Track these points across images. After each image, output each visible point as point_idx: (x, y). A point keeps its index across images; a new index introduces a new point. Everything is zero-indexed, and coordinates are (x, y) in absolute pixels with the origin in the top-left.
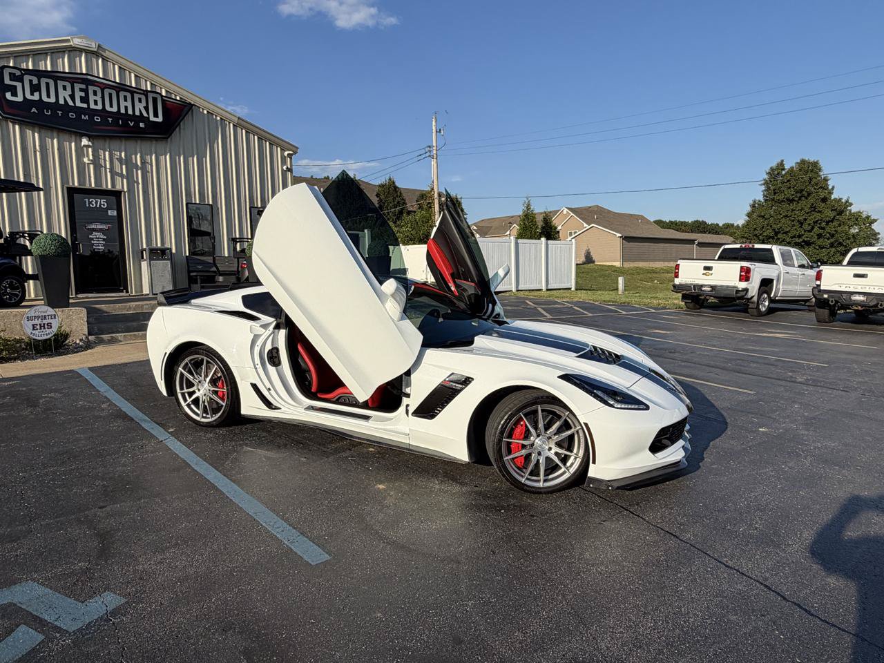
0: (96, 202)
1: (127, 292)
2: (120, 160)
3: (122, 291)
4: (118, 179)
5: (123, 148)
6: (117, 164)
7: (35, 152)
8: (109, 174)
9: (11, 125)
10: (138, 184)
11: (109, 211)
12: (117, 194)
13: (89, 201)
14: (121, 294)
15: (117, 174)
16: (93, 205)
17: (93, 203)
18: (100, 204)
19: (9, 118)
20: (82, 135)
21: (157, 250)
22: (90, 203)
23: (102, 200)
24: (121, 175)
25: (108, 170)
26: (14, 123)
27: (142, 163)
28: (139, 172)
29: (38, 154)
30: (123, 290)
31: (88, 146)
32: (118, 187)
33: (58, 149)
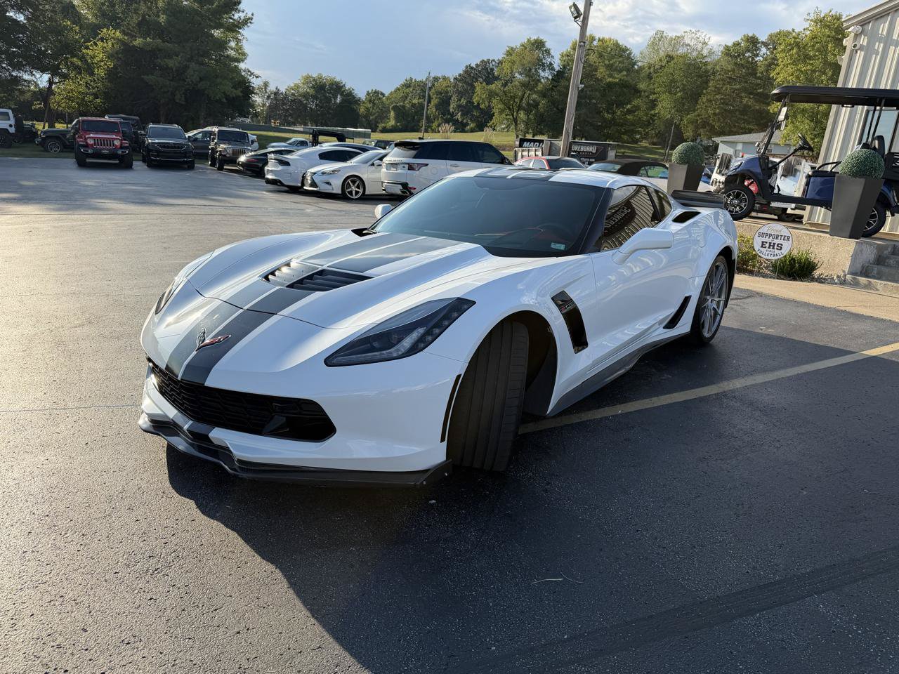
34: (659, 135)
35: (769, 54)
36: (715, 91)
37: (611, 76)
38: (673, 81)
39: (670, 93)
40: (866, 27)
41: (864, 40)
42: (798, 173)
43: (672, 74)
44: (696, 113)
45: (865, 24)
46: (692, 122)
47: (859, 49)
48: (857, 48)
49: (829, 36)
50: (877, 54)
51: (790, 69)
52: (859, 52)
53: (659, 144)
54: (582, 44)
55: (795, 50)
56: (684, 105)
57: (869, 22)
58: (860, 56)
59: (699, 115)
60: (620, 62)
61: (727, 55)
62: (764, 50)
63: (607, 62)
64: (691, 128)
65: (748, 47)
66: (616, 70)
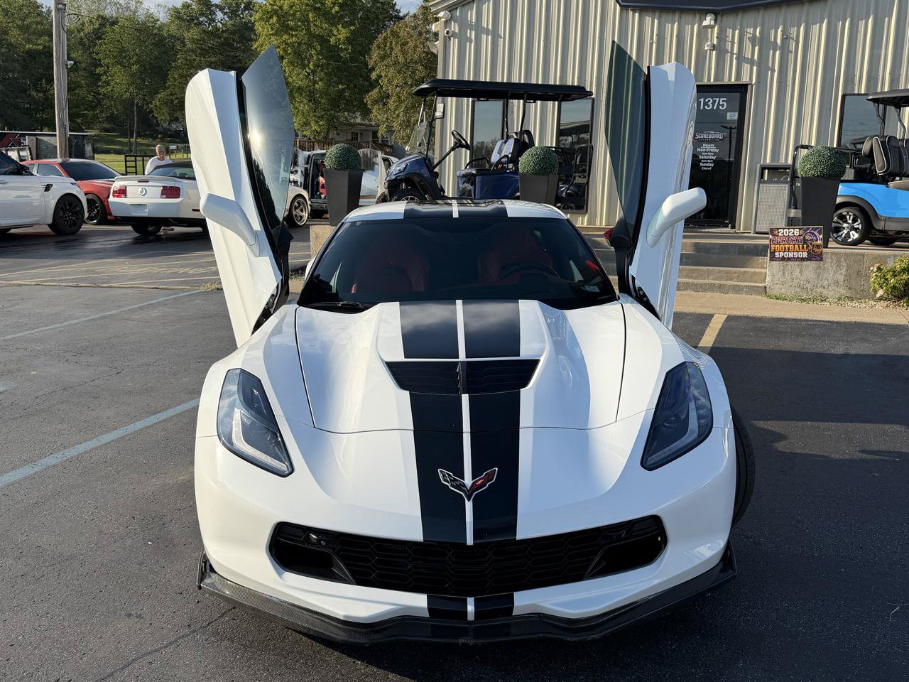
0: (713, 103)
1: (733, 227)
2: (753, 40)
3: (726, 226)
4: (746, 67)
5: (759, 22)
6: (748, 45)
7: (651, 44)
8: (735, 61)
9: (631, 13)
10: (773, 71)
11: (729, 114)
12: (742, 89)
13: (704, 101)
14: (724, 230)
15: (746, 60)
16: (709, 106)
17: (709, 103)
18: (719, 104)
19: (630, 6)
20: (706, 12)
21: (786, 169)
22: (706, 104)
23: (722, 99)
24: (751, 62)
25: (735, 56)
26: (634, 11)
27: (783, 39)
28: (778, 53)
29: (654, 45)
30: (728, 224)
31: (712, 27)
32: (745, 80)
33: (677, 36)
34: (112, 119)
35: (227, 19)
36: (186, 64)
37: (29, 41)
38: (122, 50)
39: (122, 64)
40: (454, 12)
41: (455, 27)
42: (376, 166)
43: (118, 41)
44: (168, 92)
45: (453, 10)
46: (166, 103)
47: (452, 36)
48: (450, 35)
49: (307, 5)
50: (471, 42)
51: (275, 40)
52: (452, 38)
53: (114, 130)
54: (61, 6)
55: (275, 19)
56: (144, 80)
57: (457, 8)
58: (454, 44)
59: (171, 94)
60: (37, 23)
61: (178, 18)
62: (219, 15)
63: (19, 23)
64: (165, 110)
65: (201, 10)
66: (34, 33)
